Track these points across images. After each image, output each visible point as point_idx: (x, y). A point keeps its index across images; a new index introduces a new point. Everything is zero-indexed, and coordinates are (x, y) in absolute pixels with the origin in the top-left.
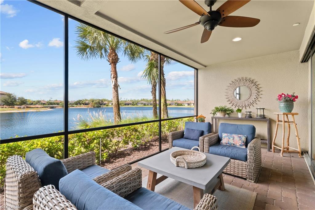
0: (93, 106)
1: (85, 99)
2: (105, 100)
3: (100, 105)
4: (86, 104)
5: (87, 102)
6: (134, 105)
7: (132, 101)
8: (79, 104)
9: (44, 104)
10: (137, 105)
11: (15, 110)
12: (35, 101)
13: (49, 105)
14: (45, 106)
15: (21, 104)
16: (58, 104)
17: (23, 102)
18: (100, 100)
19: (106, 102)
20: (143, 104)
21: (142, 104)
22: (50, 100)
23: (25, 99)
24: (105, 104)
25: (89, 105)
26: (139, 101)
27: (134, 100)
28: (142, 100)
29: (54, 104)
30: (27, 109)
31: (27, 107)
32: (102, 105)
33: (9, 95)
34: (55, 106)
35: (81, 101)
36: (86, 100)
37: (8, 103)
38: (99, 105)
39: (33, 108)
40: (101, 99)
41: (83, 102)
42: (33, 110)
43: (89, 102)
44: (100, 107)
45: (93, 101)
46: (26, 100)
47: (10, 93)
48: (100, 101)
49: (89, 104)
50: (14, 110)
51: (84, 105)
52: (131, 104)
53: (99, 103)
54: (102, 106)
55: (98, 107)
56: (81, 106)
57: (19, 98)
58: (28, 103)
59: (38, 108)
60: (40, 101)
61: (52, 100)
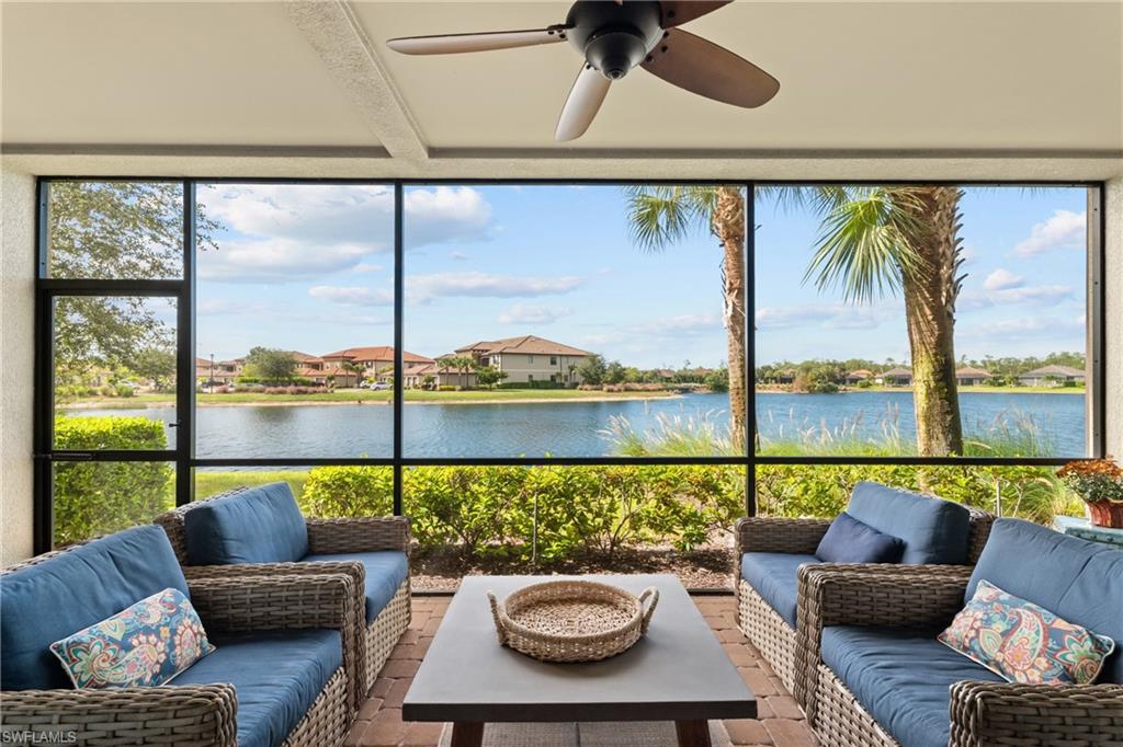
0: (809, 388)
1: (786, 363)
2: (859, 365)
3: (838, 382)
4: (784, 380)
5: (787, 373)
6: (1000, 385)
7: (994, 364)
8: (762, 378)
9: (668, 380)
10: (1019, 385)
11: (603, 396)
12: (646, 372)
13: (679, 382)
14: (670, 385)
15: (614, 382)
16: (701, 380)
17: (619, 376)
18: (834, 365)
19: (863, 373)
20: (1058, 379)
21: (1051, 378)
22: (685, 369)
23: (623, 366)
24: (854, 381)
25: (794, 385)
26: (1039, 365)
27: (1008, 360)
28: (1054, 361)
29: (692, 379)
30: (627, 393)
31: (627, 390)
32: (844, 383)
33: (593, 358)
34: (693, 384)
35: (769, 368)
36: (788, 365)
37: (590, 377)
38: (831, 383)
39: (638, 390)
40: (840, 360)
41: (775, 375)
42: (638, 396)
43: (794, 373)
44: (836, 390)
45: (808, 370)
46: (624, 369)
47: (596, 353)
48: (837, 369)
49: (794, 378)
50: (599, 395)
51: (776, 382)
52: (981, 379)
53: (832, 377)
54: (843, 387)
55: (827, 391)
56: (765, 388)
57: (611, 365)
58: (628, 377)
59: (648, 390)
60: (659, 372)
61: (689, 367)
